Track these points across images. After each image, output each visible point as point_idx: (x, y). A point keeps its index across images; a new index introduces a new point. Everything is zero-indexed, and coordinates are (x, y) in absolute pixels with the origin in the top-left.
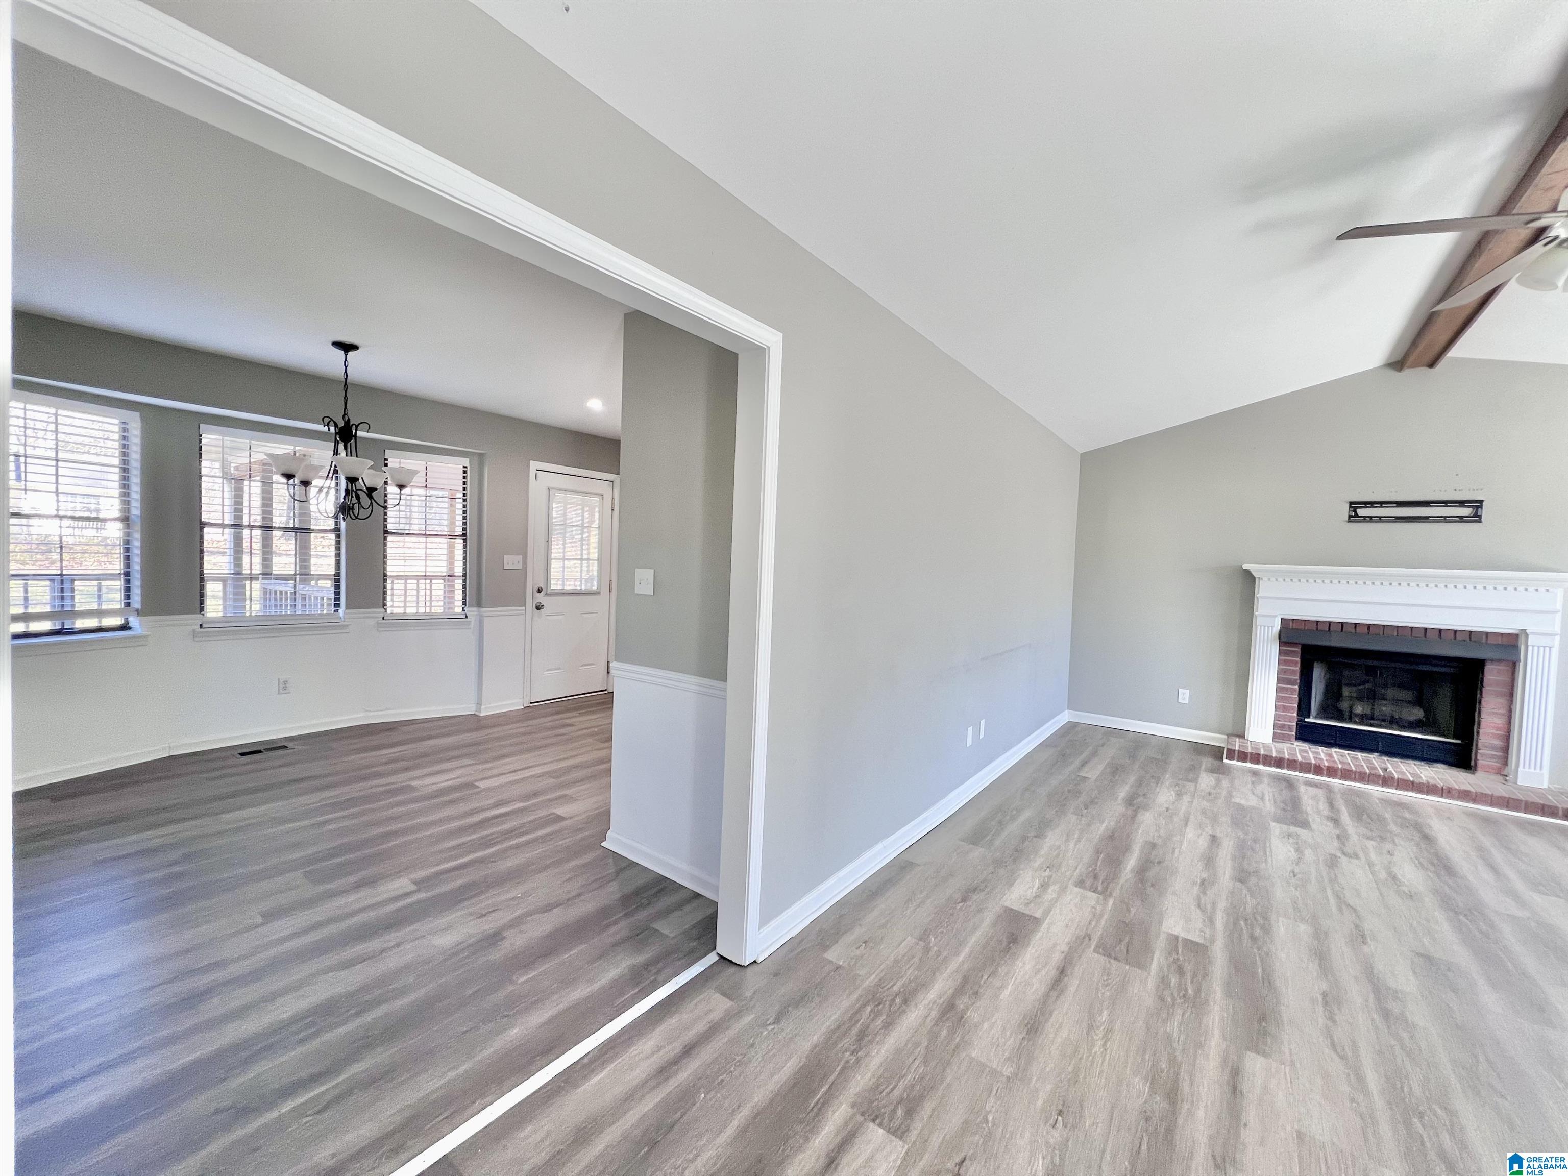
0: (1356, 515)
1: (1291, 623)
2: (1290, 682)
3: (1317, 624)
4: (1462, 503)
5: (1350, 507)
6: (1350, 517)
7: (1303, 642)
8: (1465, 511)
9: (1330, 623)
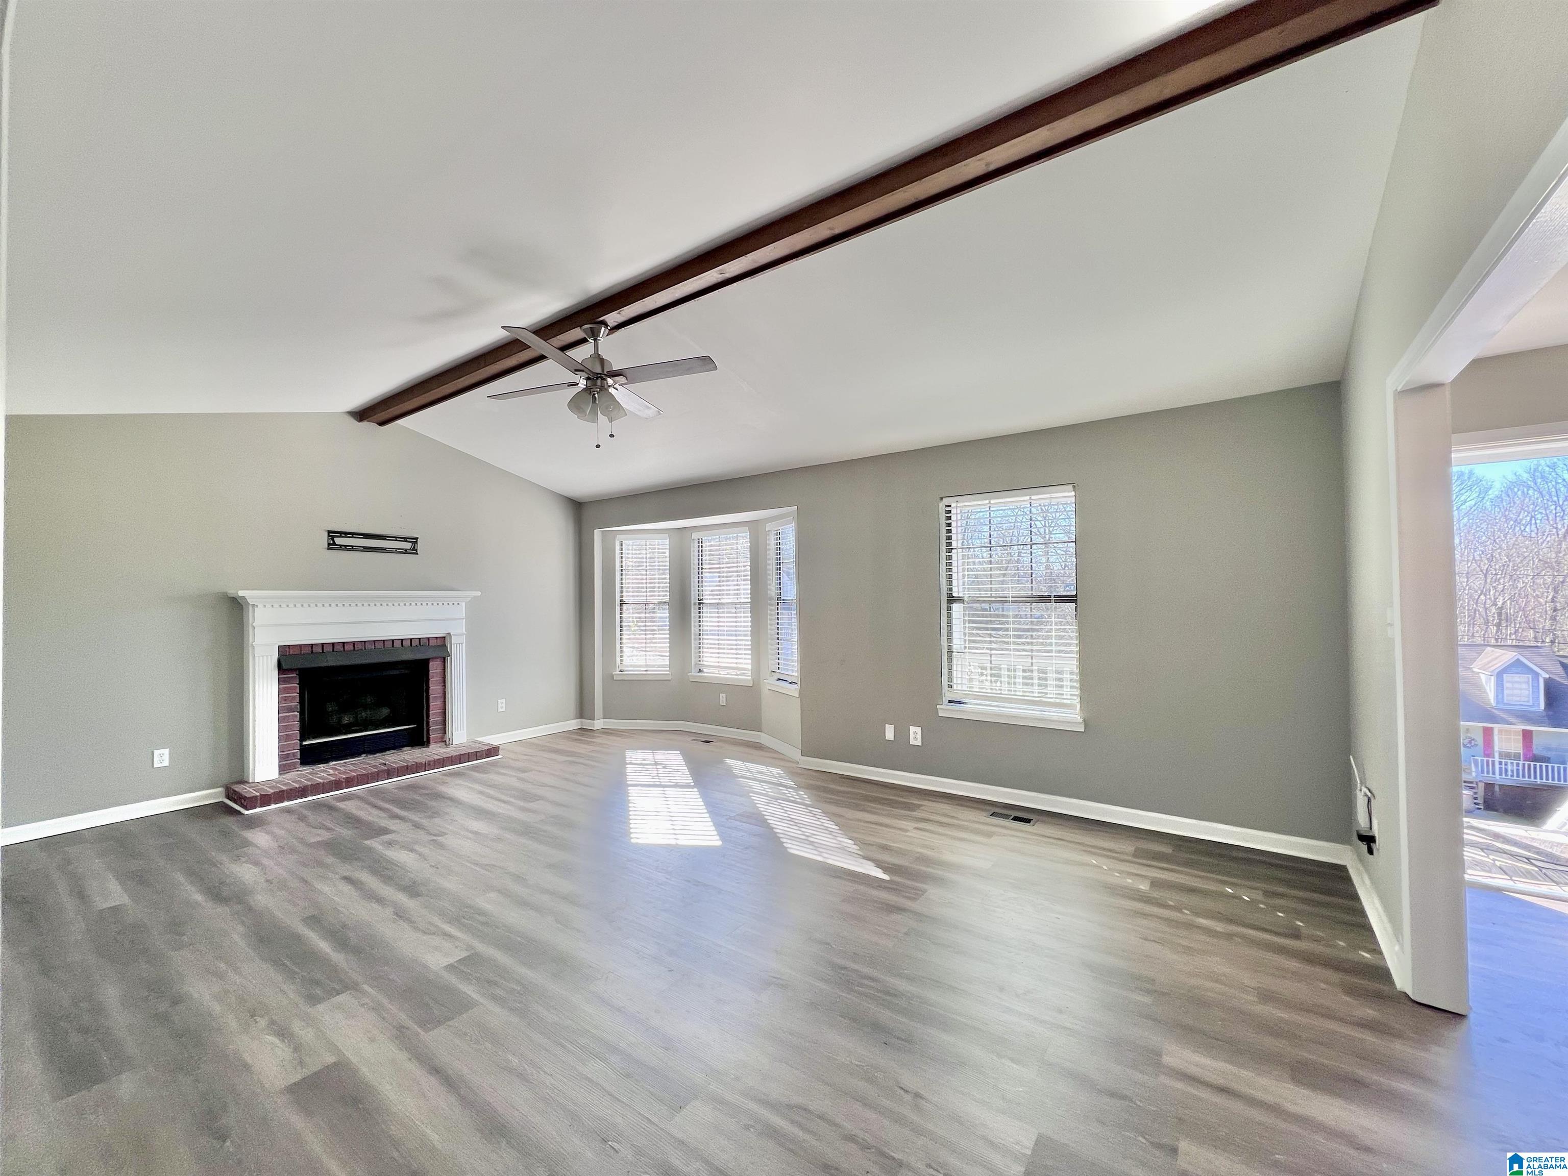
0: (334, 544)
1: (287, 649)
2: (290, 710)
4: (405, 539)
5: (329, 536)
6: (329, 544)
7: (299, 666)
8: (407, 545)
9: (323, 645)
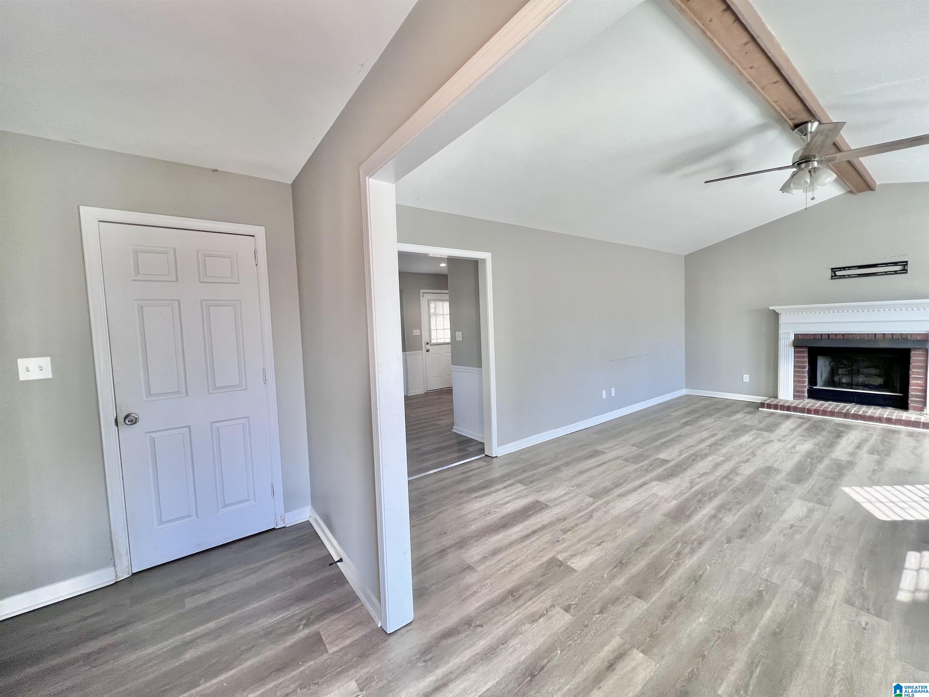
0: (835, 275)
1: (800, 336)
2: (802, 367)
3: (814, 336)
4: (896, 264)
5: (832, 271)
6: (832, 276)
7: (809, 346)
9: (821, 335)
